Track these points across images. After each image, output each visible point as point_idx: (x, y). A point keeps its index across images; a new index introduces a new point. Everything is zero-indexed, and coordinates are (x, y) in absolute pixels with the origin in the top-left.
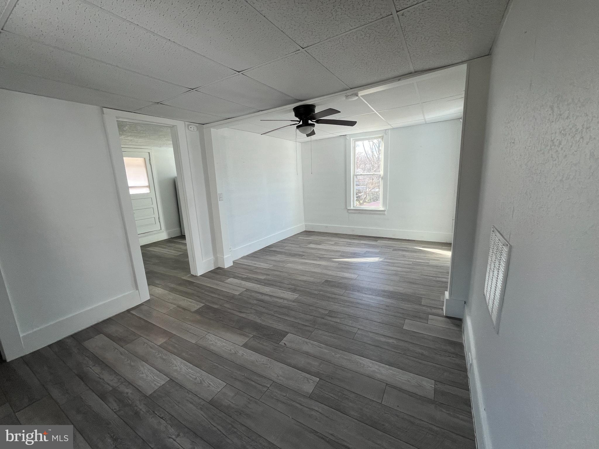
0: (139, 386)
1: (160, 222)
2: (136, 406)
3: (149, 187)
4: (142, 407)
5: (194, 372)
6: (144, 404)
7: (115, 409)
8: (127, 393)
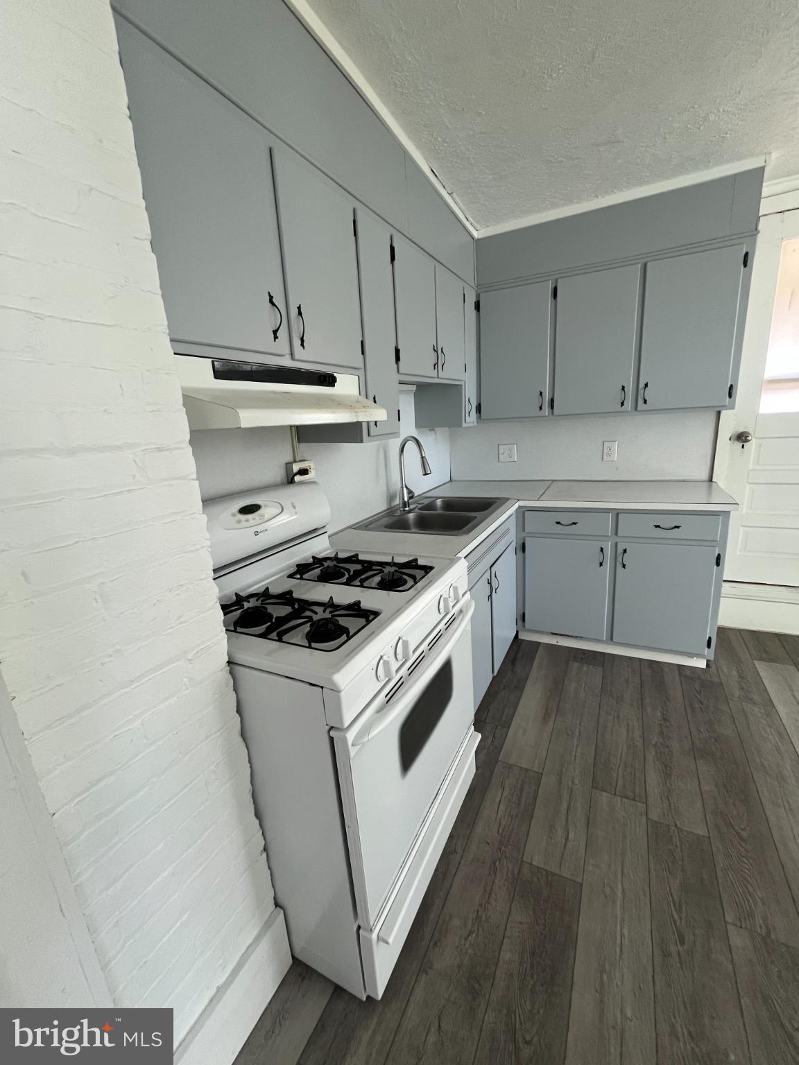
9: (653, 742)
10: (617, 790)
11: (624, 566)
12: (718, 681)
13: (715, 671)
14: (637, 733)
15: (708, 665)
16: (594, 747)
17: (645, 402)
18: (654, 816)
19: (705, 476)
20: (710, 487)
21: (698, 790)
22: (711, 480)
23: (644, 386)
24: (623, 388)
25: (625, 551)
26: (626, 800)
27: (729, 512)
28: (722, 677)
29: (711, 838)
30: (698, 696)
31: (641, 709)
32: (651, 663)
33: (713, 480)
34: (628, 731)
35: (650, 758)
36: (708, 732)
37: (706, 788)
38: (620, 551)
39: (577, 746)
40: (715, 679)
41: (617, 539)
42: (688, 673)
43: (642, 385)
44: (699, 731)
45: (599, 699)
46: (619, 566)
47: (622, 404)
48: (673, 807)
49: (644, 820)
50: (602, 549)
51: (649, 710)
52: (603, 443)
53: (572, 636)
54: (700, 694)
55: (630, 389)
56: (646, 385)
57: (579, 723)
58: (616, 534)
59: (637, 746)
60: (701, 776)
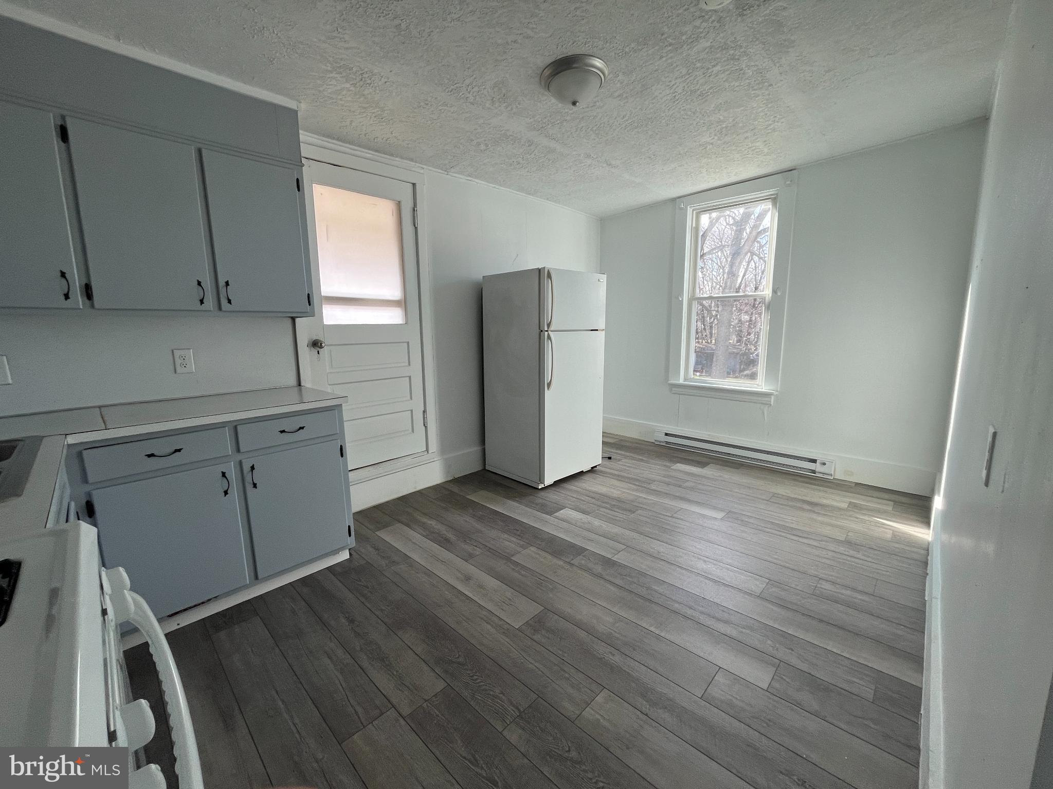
1: (426, 427)
3: (402, 303)
9: (358, 648)
10: (363, 720)
11: (255, 486)
12: (365, 562)
13: (357, 556)
14: (340, 652)
15: (350, 554)
16: (310, 702)
17: (229, 301)
18: (406, 711)
19: (292, 381)
20: (300, 390)
21: (416, 656)
22: (300, 385)
23: (224, 284)
24: (199, 283)
25: (253, 468)
26: (376, 722)
27: (341, 405)
28: (365, 557)
29: (450, 684)
30: (360, 583)
31: (325, 629)
32: (304, 581)
33: (302, 385)
34: (330, 658)
35: (365, 664)
36: (388, 606)
37: (419, 650)
38: (246, 468)
39: (292, 717)
40: (363, 562)
41: (239, 457)
42: (339, 569)
43: (222, 283)
44: (382, 610)
45: (277, 651)
46: (249, 487)
47: (202, 302)
48: (411, 687)
49: (402, 722)
50: (224, 474)
51: (333, 623)
52: (173, 352)
53: (203, 603)
54: (360, 581)
55: (208, 284)
56: (227, 284)
57: (274, 692)
58: (238, 450)
59: (347, 664)
60: (409, 644)
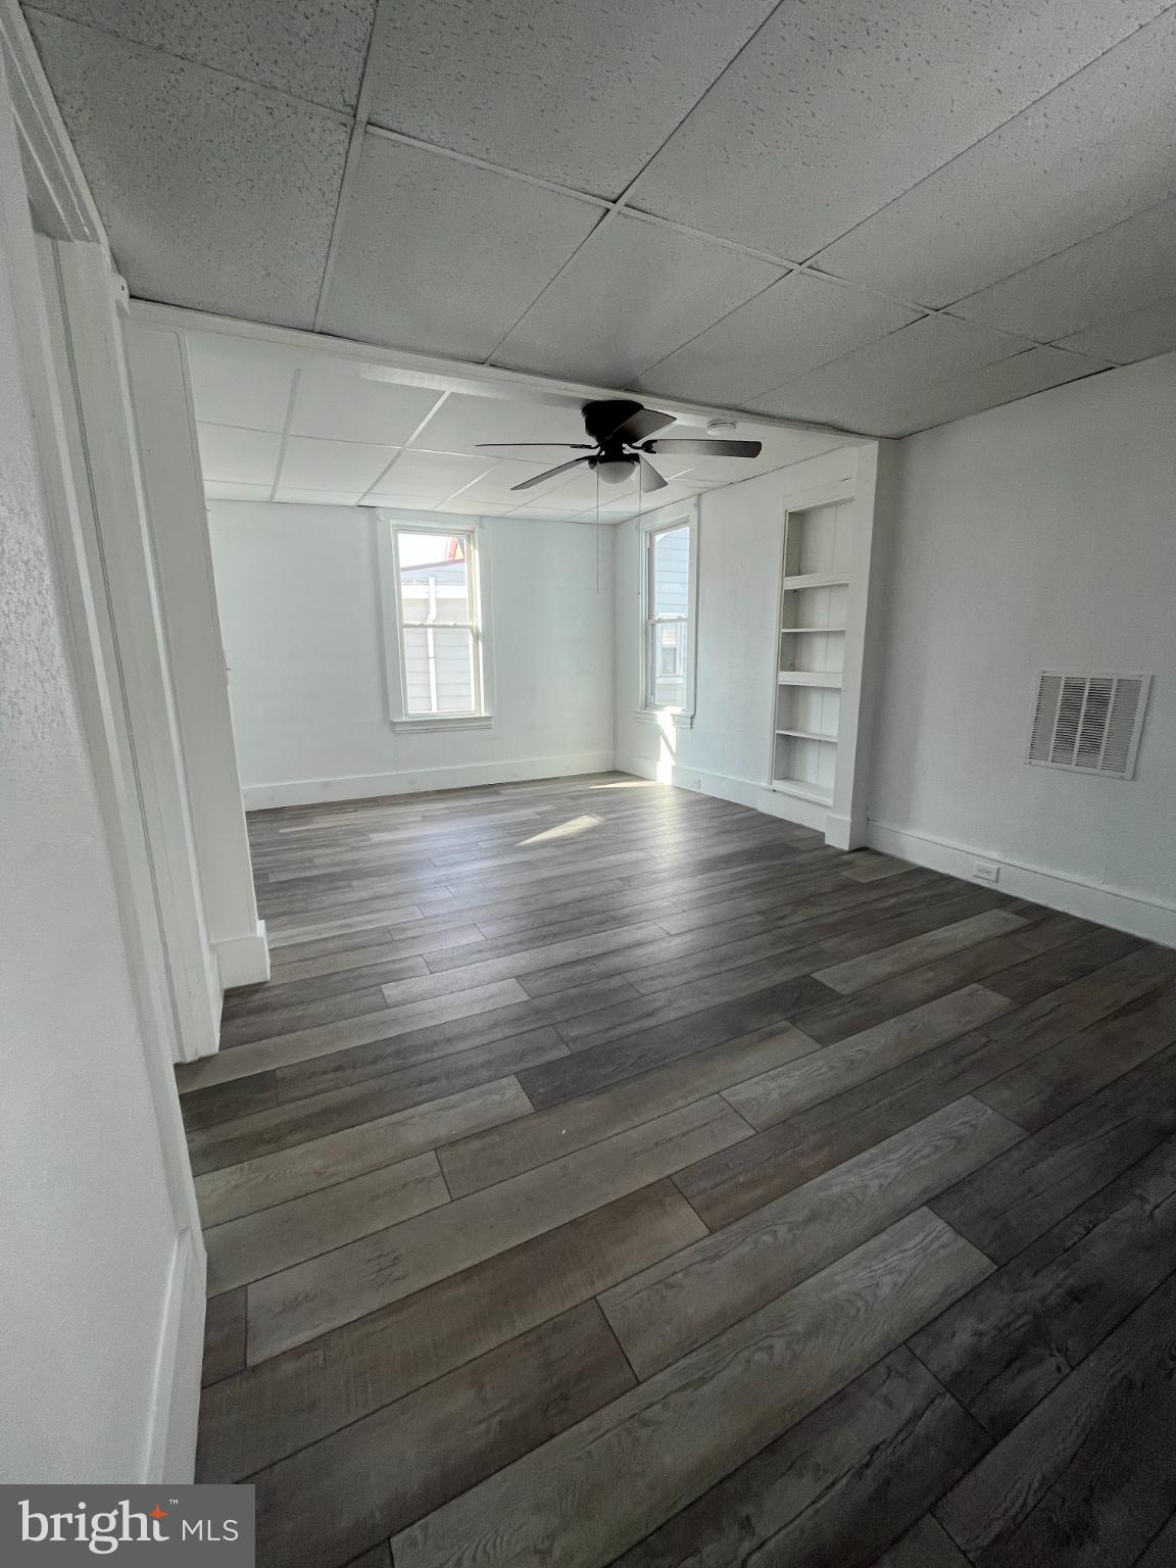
0: (945, 1294)
2: (1043, 1300)
4: (1048, 1284)
5: (906, 1149)
6: (1035, 1275)
7: (1059, 1369)
8: (979, 1334)
